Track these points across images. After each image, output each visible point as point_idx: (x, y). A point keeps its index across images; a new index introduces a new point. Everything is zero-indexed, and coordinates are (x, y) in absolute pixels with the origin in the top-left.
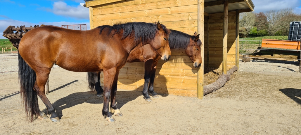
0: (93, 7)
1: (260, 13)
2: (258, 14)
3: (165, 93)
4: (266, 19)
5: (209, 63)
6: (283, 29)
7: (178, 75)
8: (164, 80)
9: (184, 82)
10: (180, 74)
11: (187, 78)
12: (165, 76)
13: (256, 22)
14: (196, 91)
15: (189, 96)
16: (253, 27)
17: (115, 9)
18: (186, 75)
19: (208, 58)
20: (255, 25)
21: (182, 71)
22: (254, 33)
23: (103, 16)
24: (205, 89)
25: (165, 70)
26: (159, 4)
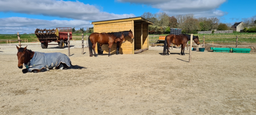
0: (95, 24)
1: (172, 17)
2: (171, 18)
3: (122, 53)
4: (177, 21)
5: (136, 47)
6: (186, 28)
7: (126, 48)
8: (122, 49)
9: (128, 50)
10: (127, 47)
11: (129, 48)
12: (122, 48)
13: (170, 23)
14: (132, 52)
15: (130, 54)
16: (167, 27)
17: (104, 26)
18: (129, 47)
19: (136, 44)
20: (169, 26)
21: (127, 46)
22: (168, 31)
23: (99, 28)
24: (135, 52)
25: (123, 46)
26: (120, 25)
